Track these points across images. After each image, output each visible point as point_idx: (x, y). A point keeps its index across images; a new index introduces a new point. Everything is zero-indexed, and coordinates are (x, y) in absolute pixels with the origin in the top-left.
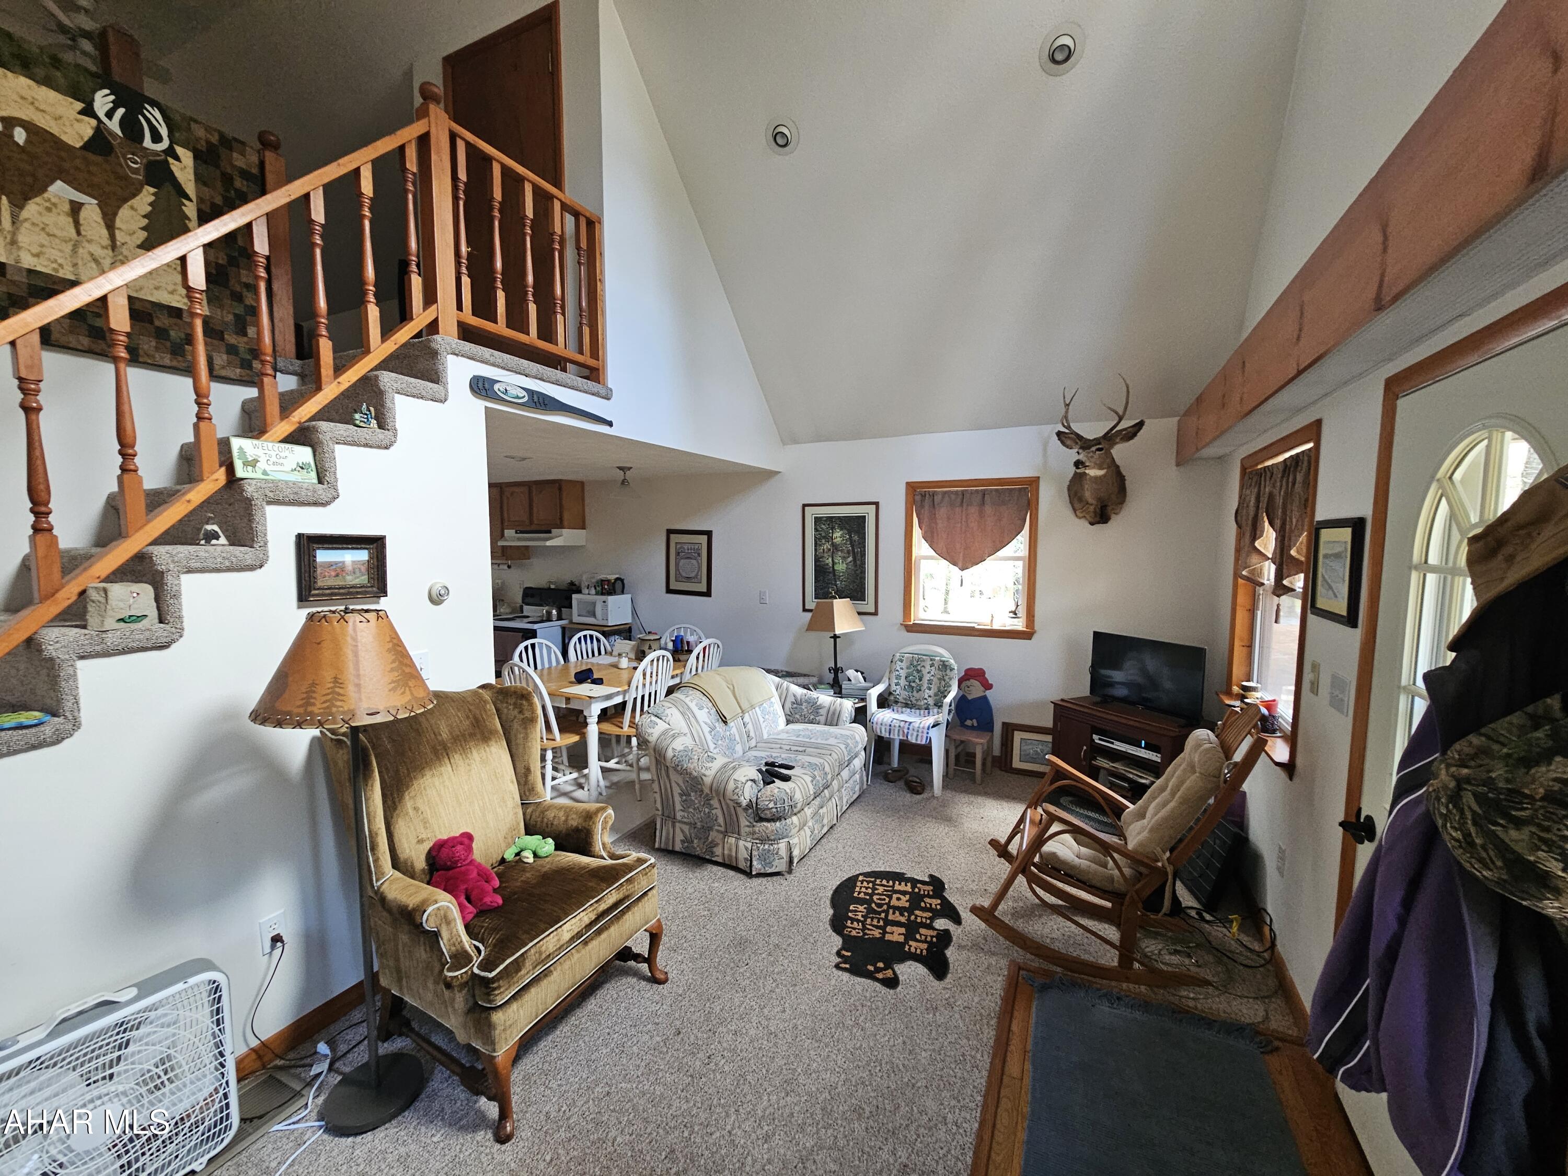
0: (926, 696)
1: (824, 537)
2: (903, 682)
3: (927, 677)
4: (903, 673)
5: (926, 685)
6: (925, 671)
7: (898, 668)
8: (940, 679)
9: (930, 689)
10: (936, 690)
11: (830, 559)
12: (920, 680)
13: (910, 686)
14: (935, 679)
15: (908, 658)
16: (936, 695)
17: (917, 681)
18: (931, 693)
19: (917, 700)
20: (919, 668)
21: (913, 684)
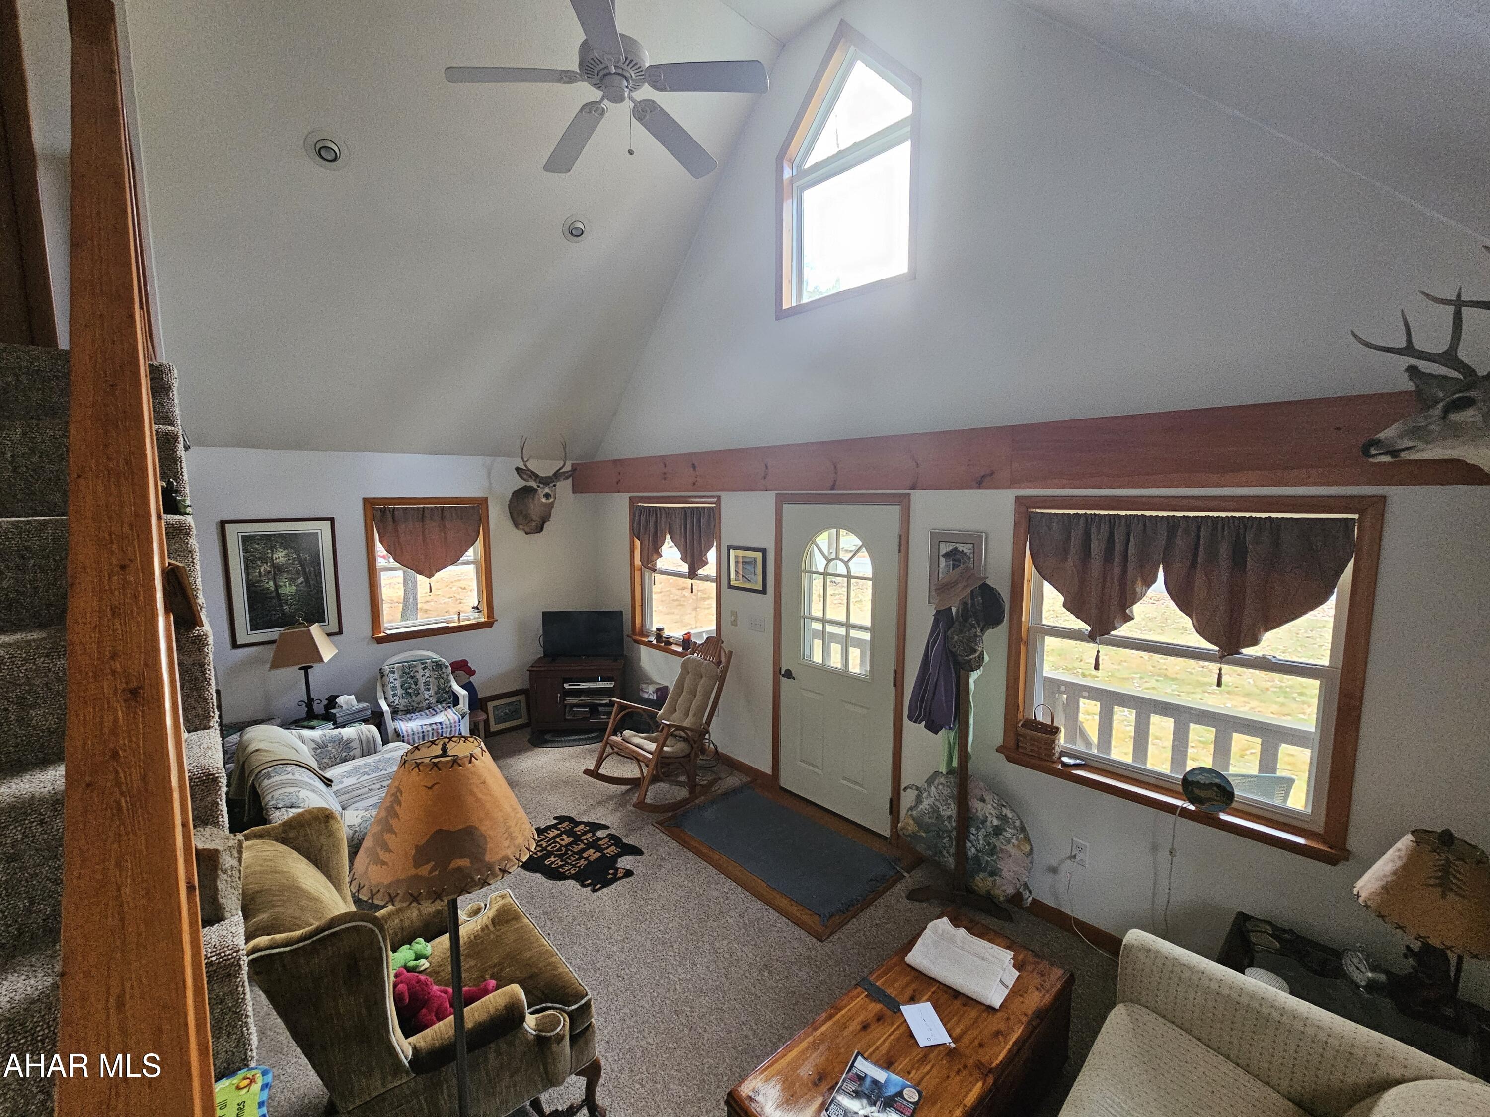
0: (427, 697)
1: (259, 558)
2: (399, 691)
3: (422, 681)
4: (397, 683)
5: (423, 688)
6: (418, 676)
7: (392, 680)
8: (436, 678)
9: (429, 690)
10: (436, 688)
11: (271, 583)
12: (416, 684)
13: (407, 693)
14: (431, 680)
15: (398, 668)
16: (436, 693)
17: (413, 686)
18: (431, 692)
19: (418, 704)
20: (412, 674)
21: (410, 691)
